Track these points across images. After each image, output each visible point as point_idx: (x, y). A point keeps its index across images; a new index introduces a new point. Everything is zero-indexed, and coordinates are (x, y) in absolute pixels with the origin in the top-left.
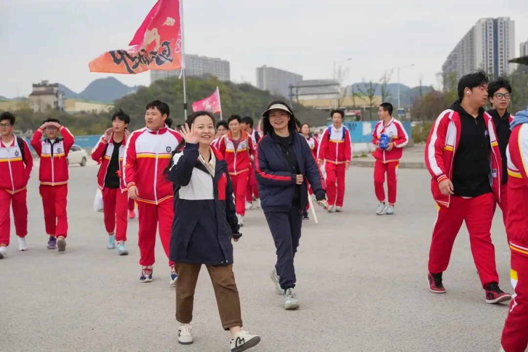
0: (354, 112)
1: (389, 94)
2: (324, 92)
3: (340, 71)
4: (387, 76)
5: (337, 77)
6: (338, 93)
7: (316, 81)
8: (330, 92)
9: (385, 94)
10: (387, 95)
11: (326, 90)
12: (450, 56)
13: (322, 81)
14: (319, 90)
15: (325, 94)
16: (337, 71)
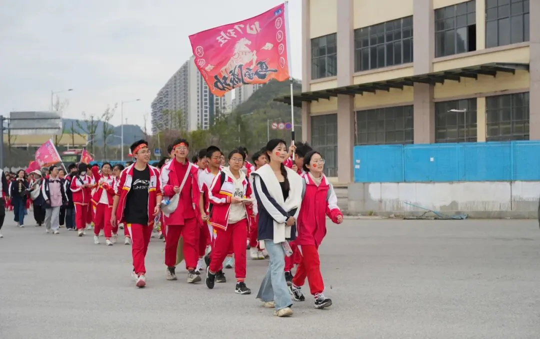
0: (74, 151)
1: (112, 132)
2: (42, 127)
3: (58, 103)
4: (110, 111)
5: (54, 109)
6: (59, 128)
7: (33, 113)
8: (49, 126)
9: (107, 132)
10: (110, 133)
11: (45, 124)
12: (161, 93)
13: (39, 113)
14: (36, 124)
15: (44, 128)
16: (55, 102)
